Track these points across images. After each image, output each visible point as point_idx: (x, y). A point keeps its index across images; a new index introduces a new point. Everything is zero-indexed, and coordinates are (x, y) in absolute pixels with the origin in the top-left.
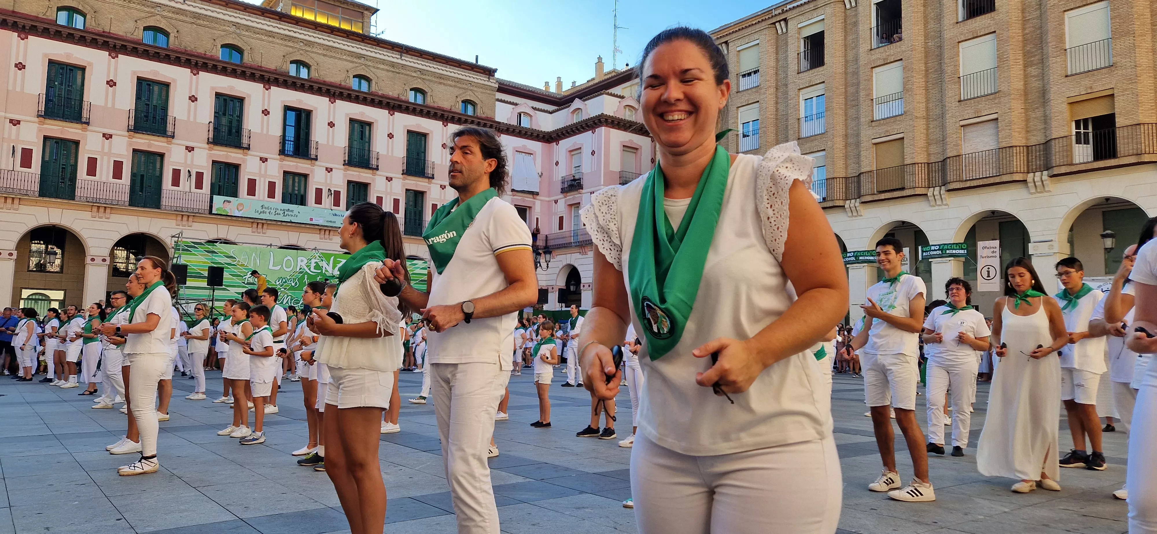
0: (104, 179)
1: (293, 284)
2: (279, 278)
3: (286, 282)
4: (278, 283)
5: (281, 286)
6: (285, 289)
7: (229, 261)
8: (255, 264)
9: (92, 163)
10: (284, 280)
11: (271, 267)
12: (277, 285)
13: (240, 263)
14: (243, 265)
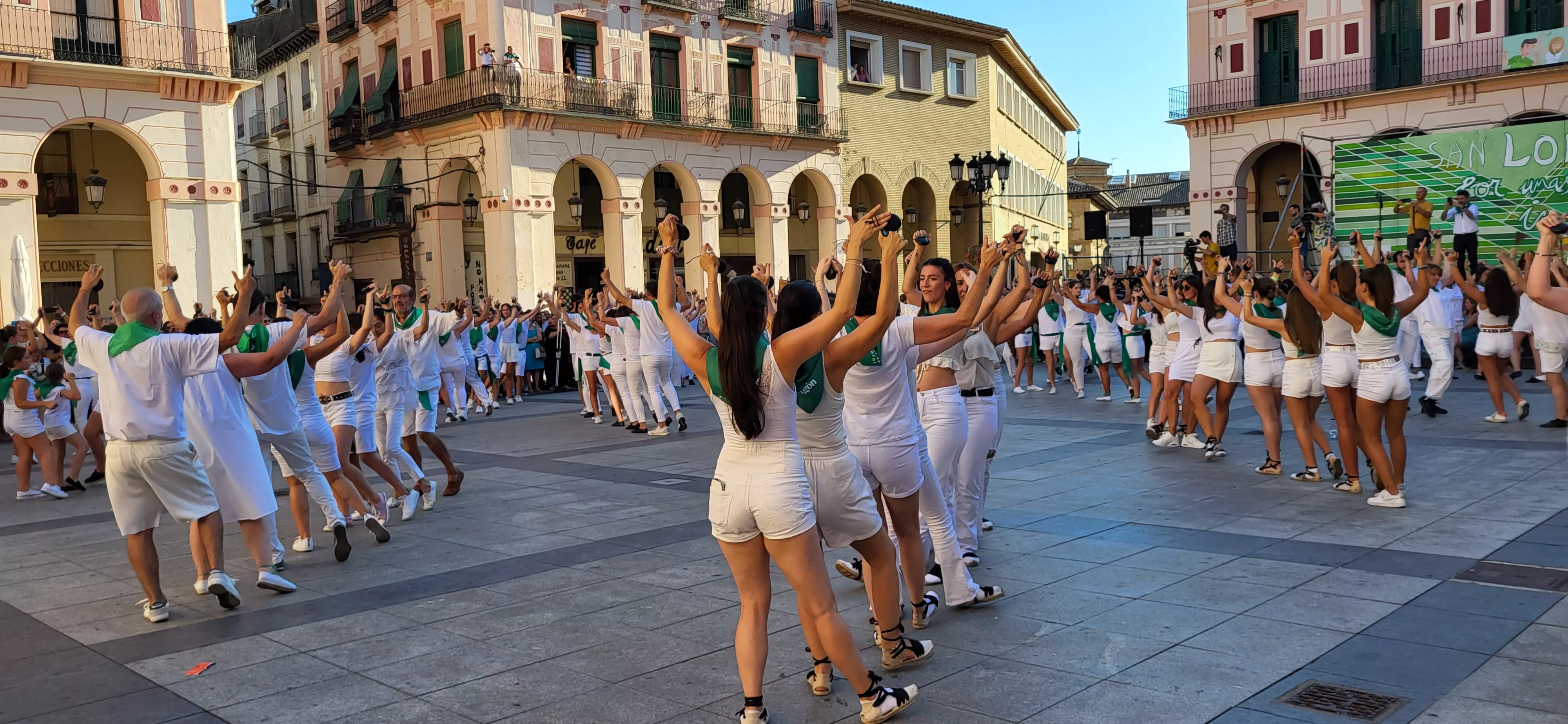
0: (1334, 59)
1: (1559, 190)
2: (1527, 182)
3: (1542, 187)
4: (1524, 191)
5: (1533, 195)
6: (1541, 200)
7: (1426, 163)
8: (1476, 161)
9: (1316, 37)
10: (1538, 184)
11: (1508, 163)
12: (1523, 196)
13: (1448, 165)
14: (1453, 168)
